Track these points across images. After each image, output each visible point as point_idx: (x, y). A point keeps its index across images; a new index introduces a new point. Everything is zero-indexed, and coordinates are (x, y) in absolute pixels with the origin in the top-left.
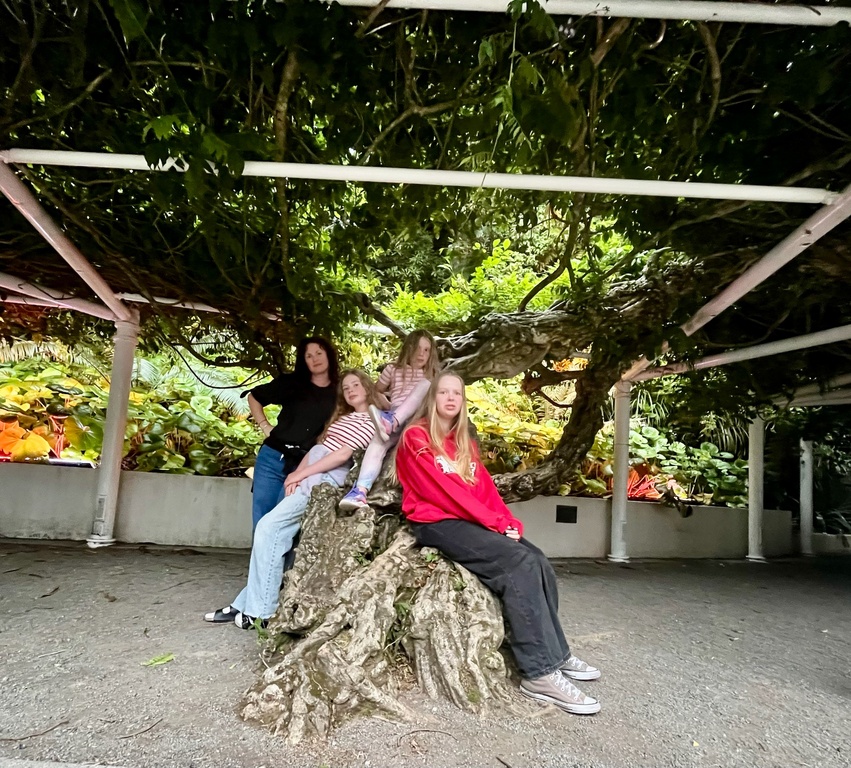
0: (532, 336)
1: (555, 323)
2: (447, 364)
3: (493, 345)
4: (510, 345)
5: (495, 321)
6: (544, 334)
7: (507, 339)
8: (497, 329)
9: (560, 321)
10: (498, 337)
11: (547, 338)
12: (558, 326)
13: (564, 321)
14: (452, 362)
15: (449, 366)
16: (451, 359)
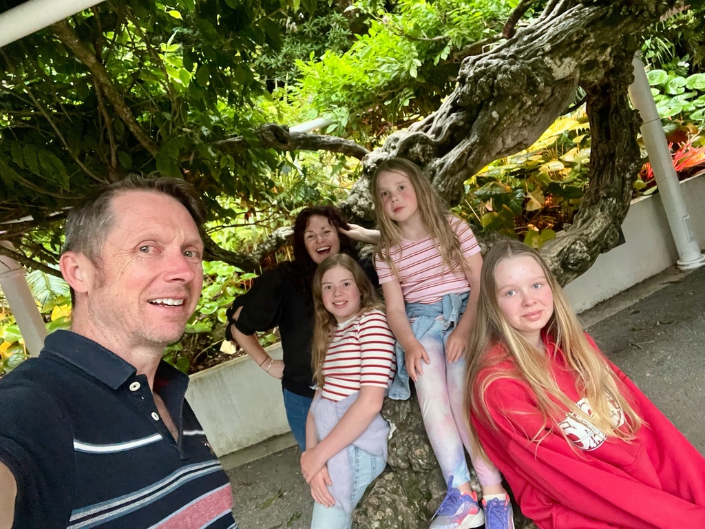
0: (550, 70)
1: (578, 33)
2: (434, 172)
3: (495, 114)
4: (523, 104)
5: (483, 73)
6: (567, 60)
7: (516, 97)
8: (492, 88)
9: (586, 26)
10: (499, 100)
11: (574, 63)
12: (586, 36)
13: (592, 23)
14: (441, 165)
15: (440, 173)
16: (438, 161)
